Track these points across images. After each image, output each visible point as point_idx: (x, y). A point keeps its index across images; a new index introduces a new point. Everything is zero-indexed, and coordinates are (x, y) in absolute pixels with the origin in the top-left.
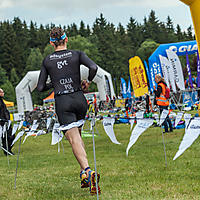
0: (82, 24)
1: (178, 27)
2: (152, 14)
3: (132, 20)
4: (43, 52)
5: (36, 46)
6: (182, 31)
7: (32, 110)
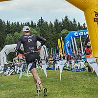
0: (32, 22)
1: (79, 24)
2: (66, 17)
3: (56, 20)
4: (13, 36)
5: (10, 33)
6: (81, 25)
7: (7, 64)
